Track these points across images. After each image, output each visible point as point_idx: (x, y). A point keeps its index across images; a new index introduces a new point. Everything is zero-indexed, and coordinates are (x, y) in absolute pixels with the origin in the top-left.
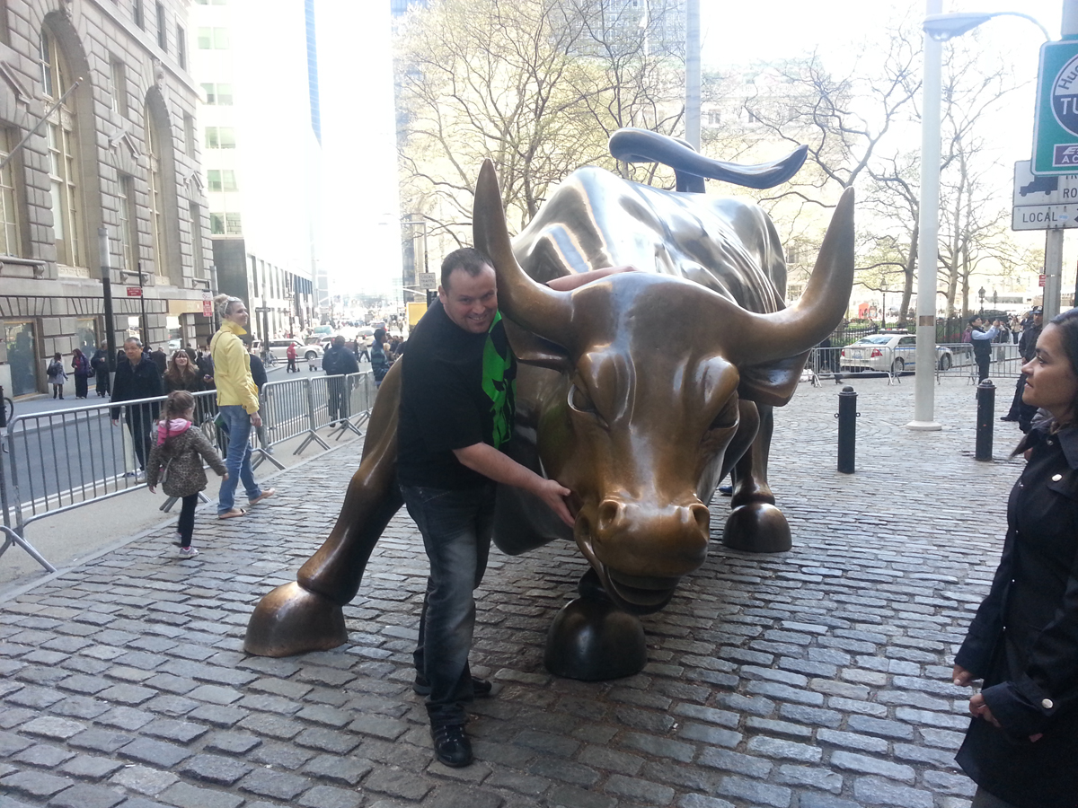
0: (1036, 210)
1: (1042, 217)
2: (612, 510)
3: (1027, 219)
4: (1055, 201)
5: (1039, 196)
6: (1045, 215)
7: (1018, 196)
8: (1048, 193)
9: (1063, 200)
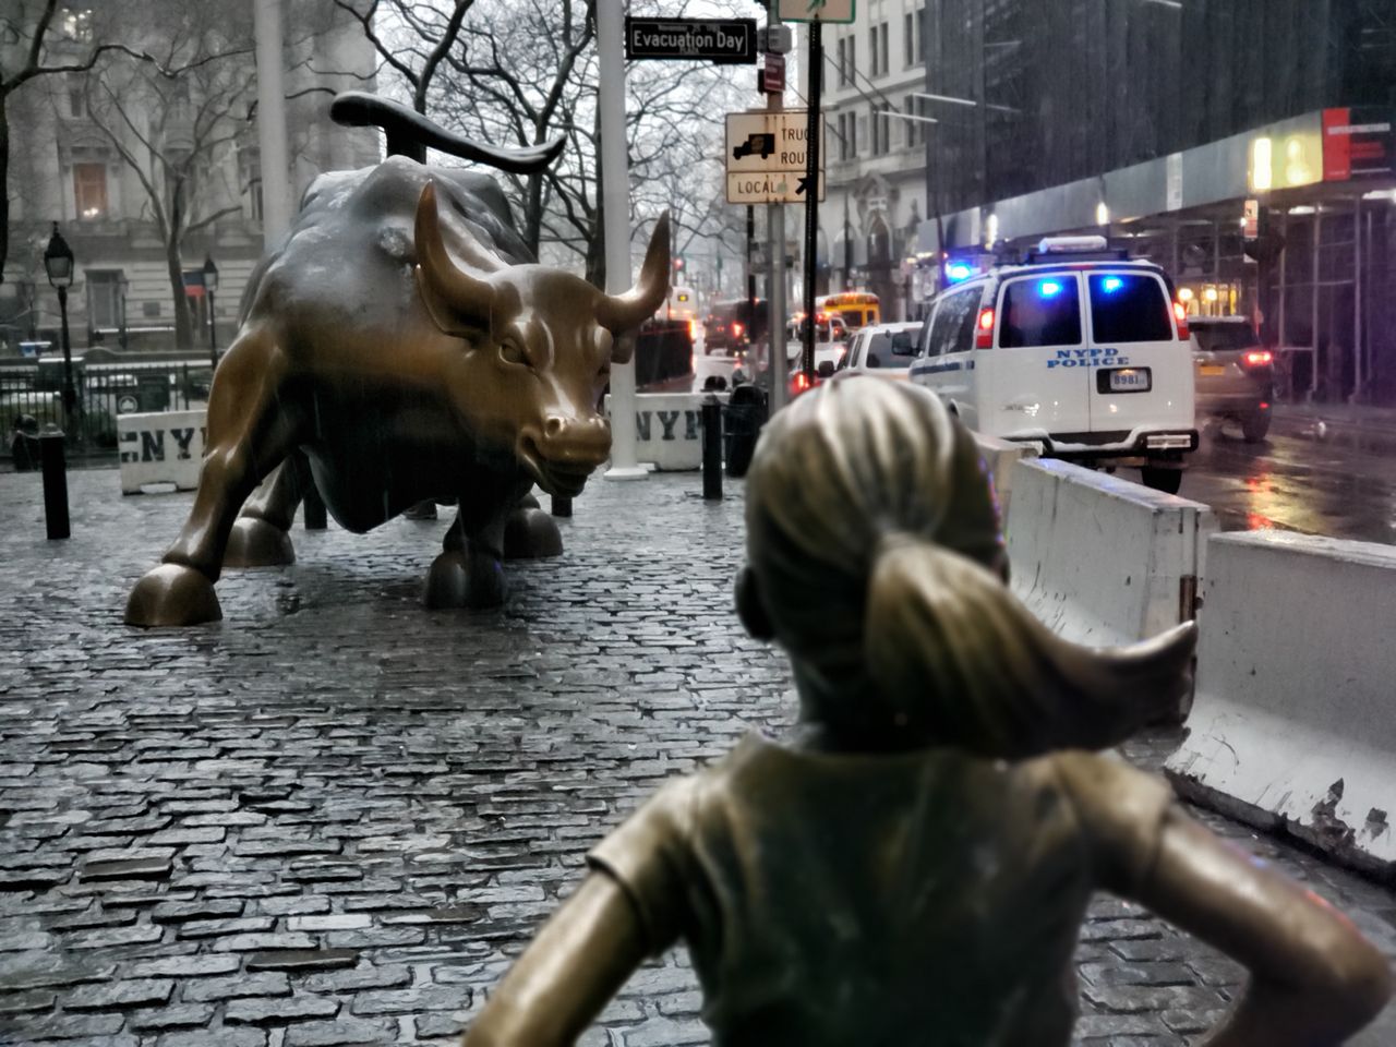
0: (753, 178)
1: (760, 187)
2: (555, 424)
3: (743, 189)
4: (773, 167)
5: (753, 161)
6: (762, 185)
7: (731, 158)
8: (764, 157)
9: (781, 166)
